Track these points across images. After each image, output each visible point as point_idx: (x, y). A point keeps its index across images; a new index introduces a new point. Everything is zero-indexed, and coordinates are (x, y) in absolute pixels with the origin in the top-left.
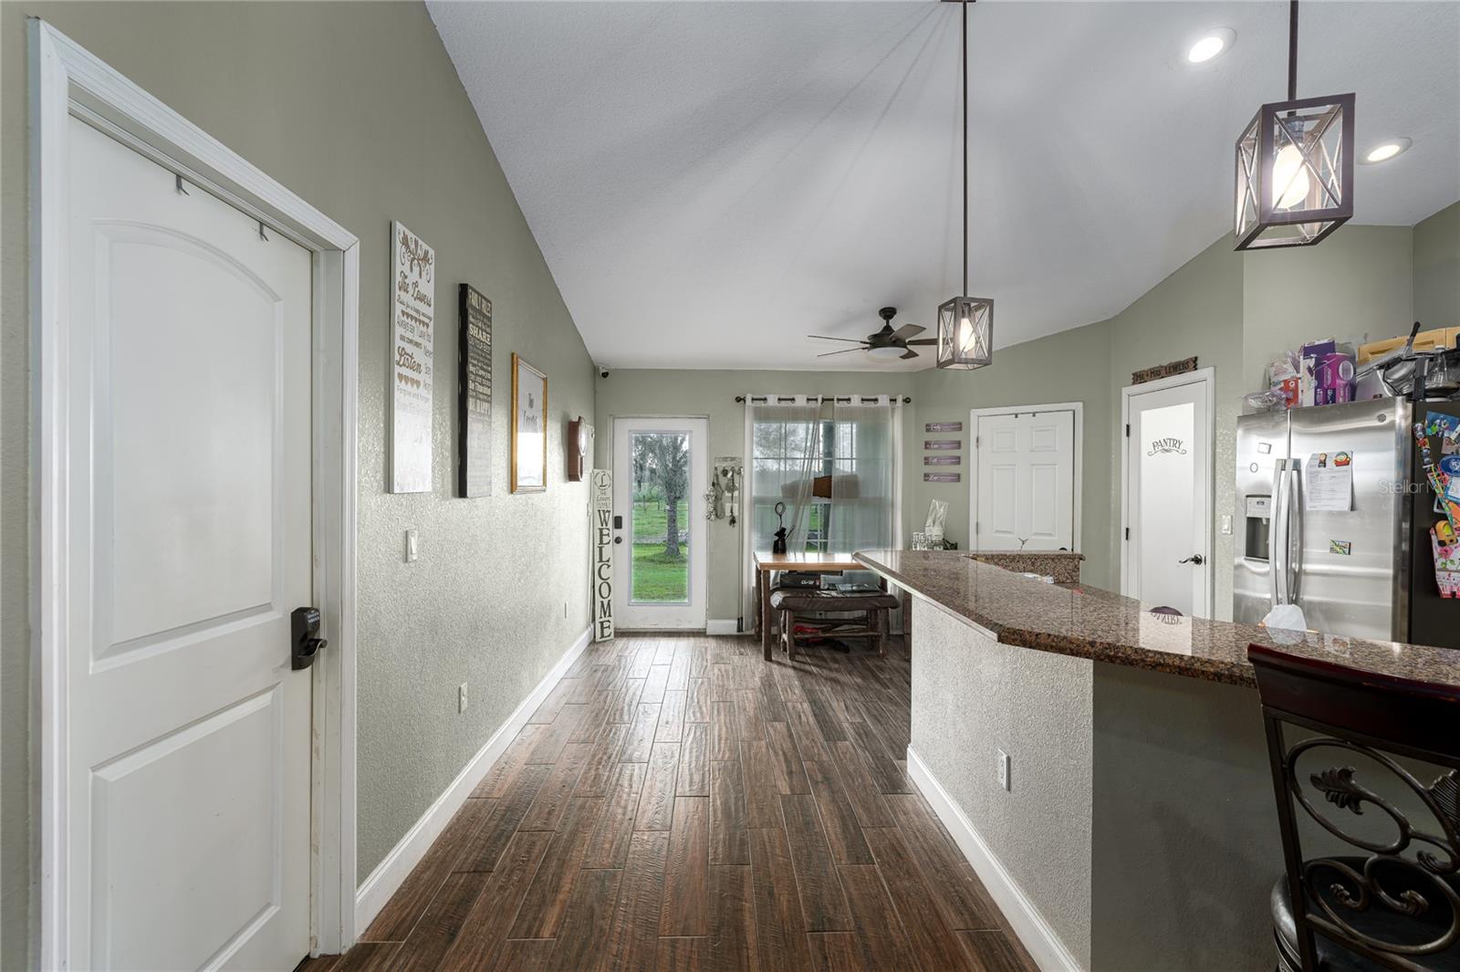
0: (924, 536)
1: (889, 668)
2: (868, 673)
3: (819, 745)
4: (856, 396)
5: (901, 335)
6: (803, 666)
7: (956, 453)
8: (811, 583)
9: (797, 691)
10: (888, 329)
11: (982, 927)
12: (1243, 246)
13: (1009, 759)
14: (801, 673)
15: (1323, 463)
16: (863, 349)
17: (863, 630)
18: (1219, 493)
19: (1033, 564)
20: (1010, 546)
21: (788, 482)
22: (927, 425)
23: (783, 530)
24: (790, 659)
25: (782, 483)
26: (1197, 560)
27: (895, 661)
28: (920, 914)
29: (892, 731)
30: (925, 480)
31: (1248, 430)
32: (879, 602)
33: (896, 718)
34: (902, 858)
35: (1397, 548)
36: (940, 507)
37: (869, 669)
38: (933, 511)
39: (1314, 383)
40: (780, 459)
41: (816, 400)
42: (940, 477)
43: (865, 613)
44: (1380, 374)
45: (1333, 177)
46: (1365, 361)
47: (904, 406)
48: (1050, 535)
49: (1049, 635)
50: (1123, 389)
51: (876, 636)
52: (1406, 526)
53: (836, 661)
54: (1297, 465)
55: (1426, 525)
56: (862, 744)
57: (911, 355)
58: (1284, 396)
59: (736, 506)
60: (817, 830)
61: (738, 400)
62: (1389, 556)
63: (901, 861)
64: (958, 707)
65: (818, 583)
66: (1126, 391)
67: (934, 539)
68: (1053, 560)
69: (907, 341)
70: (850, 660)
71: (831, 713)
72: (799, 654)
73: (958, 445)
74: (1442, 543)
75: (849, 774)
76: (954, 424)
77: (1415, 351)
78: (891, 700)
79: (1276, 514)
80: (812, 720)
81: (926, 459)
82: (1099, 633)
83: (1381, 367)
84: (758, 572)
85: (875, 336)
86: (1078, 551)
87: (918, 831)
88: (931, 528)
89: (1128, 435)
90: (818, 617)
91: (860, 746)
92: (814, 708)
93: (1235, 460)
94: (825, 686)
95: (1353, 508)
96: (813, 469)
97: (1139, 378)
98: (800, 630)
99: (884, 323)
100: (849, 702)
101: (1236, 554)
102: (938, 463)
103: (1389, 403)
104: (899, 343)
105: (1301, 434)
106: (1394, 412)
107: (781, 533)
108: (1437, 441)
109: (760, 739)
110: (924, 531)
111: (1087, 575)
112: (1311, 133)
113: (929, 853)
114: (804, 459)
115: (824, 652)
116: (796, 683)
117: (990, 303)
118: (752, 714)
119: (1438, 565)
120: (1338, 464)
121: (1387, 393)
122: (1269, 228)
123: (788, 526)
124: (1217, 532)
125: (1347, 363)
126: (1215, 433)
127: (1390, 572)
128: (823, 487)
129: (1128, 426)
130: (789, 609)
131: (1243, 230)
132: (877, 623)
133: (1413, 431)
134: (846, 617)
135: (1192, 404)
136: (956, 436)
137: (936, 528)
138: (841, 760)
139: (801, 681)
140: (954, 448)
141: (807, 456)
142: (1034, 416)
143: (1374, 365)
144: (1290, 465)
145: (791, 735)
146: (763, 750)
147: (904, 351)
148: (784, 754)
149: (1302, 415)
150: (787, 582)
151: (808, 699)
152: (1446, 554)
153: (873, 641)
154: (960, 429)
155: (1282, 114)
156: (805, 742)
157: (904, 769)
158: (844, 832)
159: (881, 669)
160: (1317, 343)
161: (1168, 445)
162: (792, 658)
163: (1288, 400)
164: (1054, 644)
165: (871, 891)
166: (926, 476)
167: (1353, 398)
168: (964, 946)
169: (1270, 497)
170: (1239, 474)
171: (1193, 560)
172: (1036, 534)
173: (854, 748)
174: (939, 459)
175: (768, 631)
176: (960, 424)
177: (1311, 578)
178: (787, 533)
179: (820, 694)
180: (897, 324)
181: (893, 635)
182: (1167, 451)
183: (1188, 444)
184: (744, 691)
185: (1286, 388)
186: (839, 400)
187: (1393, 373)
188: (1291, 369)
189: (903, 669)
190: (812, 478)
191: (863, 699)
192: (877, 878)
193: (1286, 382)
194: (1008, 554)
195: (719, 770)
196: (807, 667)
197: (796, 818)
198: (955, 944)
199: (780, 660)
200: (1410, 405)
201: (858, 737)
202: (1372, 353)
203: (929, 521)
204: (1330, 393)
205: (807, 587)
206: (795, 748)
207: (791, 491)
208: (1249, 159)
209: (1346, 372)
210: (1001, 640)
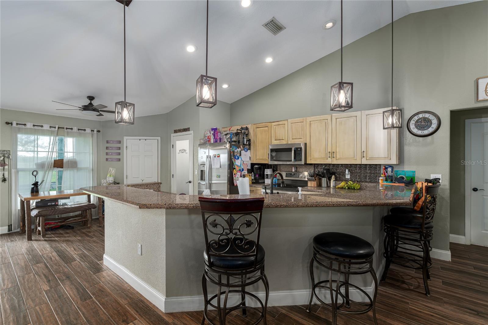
0: (106, 181)
1: (93, 231)
2: (84, 235)
3: (62, 266)
4: (75, 128)
5: (97, 108)
6: (50, 239)
7: (118, 151)
8: (53, 204)
9: (48, 249)
10: (91, 104)
11: (134, 300)
12: (198, 106)
13: (141, 246)
14: (50, 242)
15: (215, 157)
16: (80, 110)
17: (80, 219)
18: (195, 164)
19: (147, 186)
20: (139, 182)
21: (39, 161)
22: (107, 141)
23: (37, 182)
24: (42, 237)
25: (36, 162)
26: (190, 182)
27: (95, 228)
28: (112, 306)
29: (96, 252)
30: (106, 161)
31: (201, 148)
32: (88, 207)
33: (97, 247)
34: (103, 292)
35: (228, 176)
36: (113, 170)
37: (84, 233)
38: (110, 171)
39: (213, 137)
40: (34, 151)
41: (55, 127)
42: (112, 160)
43: (80, 212)
44: (225, 136)
45: (214, 95)
46: (222, 133)
47: (97, 133)
48: (151, 178)
49: (154, 204)
50: (172, 134)
51: (86, 220)
52: (229, 171)
53: (68, 233)
54: (210, 158)
55: (232, 170)
56: (83, 260)
57: (101, 115)
58: (208, 140)
60: (65, 296)
61: (7, 123)
62: (226, 178)
63: (103, 293)
64: (124, 235)
65: (57, 203)
66: (172, 135)
67: (110, 182)
68: (153, 185)
69: (99, 110)
70: (74, 232)
71: (67, 253)
72: (47, 234)
73: (119, 148)
74: (235, 174)
75: (78, 272)
76: (117, 141)
77: (231, 132)
78: (94, 242)
79: (206, 169)
80: (58, 258)
81: (106, 153)
82: (167, 201)
83: (225, 135)
84: (22, 203)
85: (85, 106)
86: (159, 181)
87: (109, 281)
88: (109, 178)
89: (173, 148)
90: (57, 217)
91: (82, 261)
92: (58, 253)
93: (198, 155)
94: (63, 244)
95: (220, 167)
96: (53, 156)
97: (176, 132)
98: (48, 224)
99: (89, 102)
100: (75, 247)
101: (198, 180)
102: (111, 155)
103: (226, 143)
104: (95, 110)
105: (211, 149)
106: (227, 145)
107: (36, 184)
108: (234, 152)
109: (29, 273)
110: (106, 179)
111: (163, 188)
112: (210, 83)
113: (114, 286)
114: (49, 152)
115: (61, 231)
116: (47, 246)
117: (134, 105)
118: (23, 264)
119: (234, 179)
120: (218, 157)
121: (226, 141)
122: (202, 103)
123: (39, 180)
124: (194, 174)
125: (219, 133)
126: (194, 148)
127: (226, 182)
128: (59, 164)
129: (173, 145)
130: (42, 216)
131: (198, 102)
132: (87, 215)
133: (230, 150)
134: (72, 215)
135: (188, 140)
136: (118, 145)
137: (111, 178)
138: (74, 269)
139: (49, 244)
140: (117, 150)
141: (50, 151)
142: (146, 140)
143: (224, 134)
144: (209, 157)
145: (47, 267)
146: (32, 277)
147: (98, 113)
148: (45, 275)
149: (211, 145)
150: (40, 205)
151: (55, 251)
152: (235, 176)
153: (85, 222)
154: (120, 143)
155: (205, 78)
156: (55, 267)
157: (102, 264)
158: (78, 293)
159: (89, 232)
160: (214, 128)
161: (183, 151)
162: (43, 236)
163: (209, 141)
164: (155, 206)
165: (92, 307)
166: (107, 159)
167: (220, 142)
168: (128, 308)
169: (205, 165)
170: (199, 159)
171: (189, 182)
172: (147, 178)
173: (80, 262)
174: (112, 153)
175: (29, 227)
176: (120, 141)
177: (214, 185)
178: (39, 184)
179: (61, 247)
180: (95, 103)
181: (93, 219)
182: (183, 152)
183: (188, 151)
184: (16, 256)
185: (208, 138)
186: (67, 128)
187: (227, 137)
188: (209, 133)
189: (99, 230)
190: (53, 160)
191: (82, 244)
192: (94, 302)
193: (208, 136)
194: (139, 184)
195: (5, 293)
196: (52, 239)
197: (54, 296)
198: (125, 308)
199: (37, 239)
200: (229, 144)
201: (81, 258)
202: (224, 131)
203: (108, 175)
204: (216, 140)
205: (52, 205)
206: (50, 271)
207: (42, 166)
208: (199, 86)
209: (219, 135)
210: (140, 208)
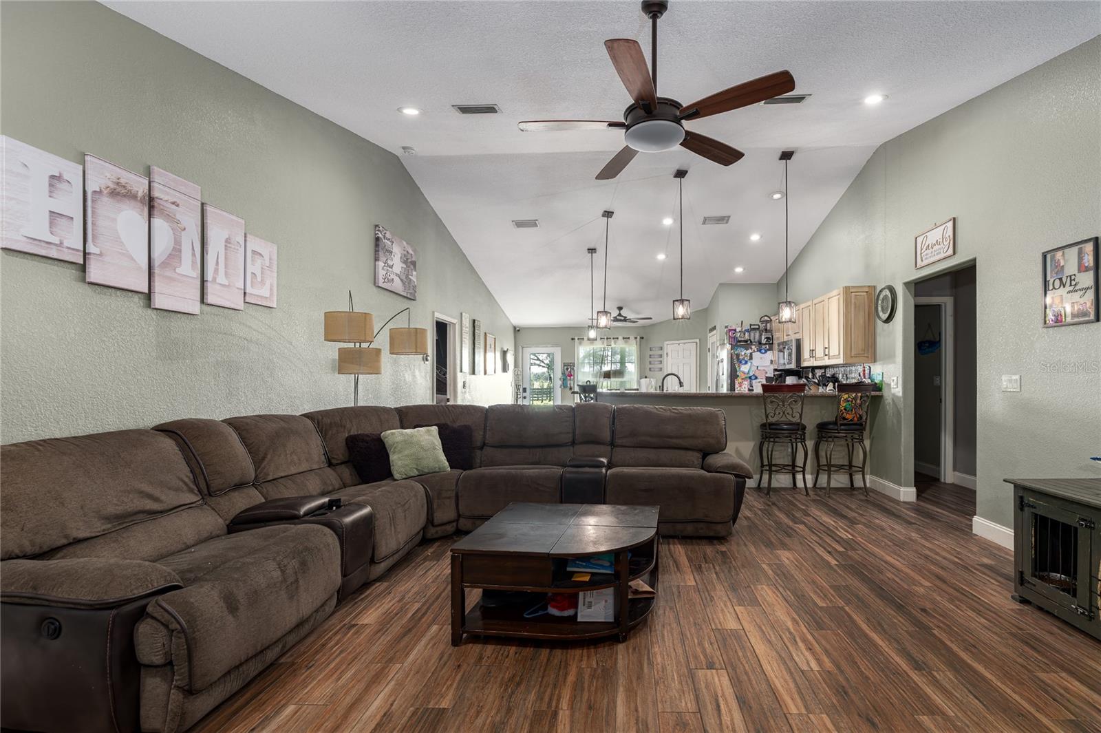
4: (621, 337)
7: (660, 359)
22: (650, 348)
42: (655, 369)
47: (640, 340)
59: (572, 382)
61: (573, 339)
66: (709, 335)
73: (661, 356)
81: (650, 362)
89: (709, 352)
99: (619, 312)
102: (654, 363)
106: (726, 348)
129: (709, 349)
133: (732, 353)
136: (660, 352)
142: (684, 344)
166: (650, 369)
176: (661, 348)
186: (613, 338)
200: (731, 346)
